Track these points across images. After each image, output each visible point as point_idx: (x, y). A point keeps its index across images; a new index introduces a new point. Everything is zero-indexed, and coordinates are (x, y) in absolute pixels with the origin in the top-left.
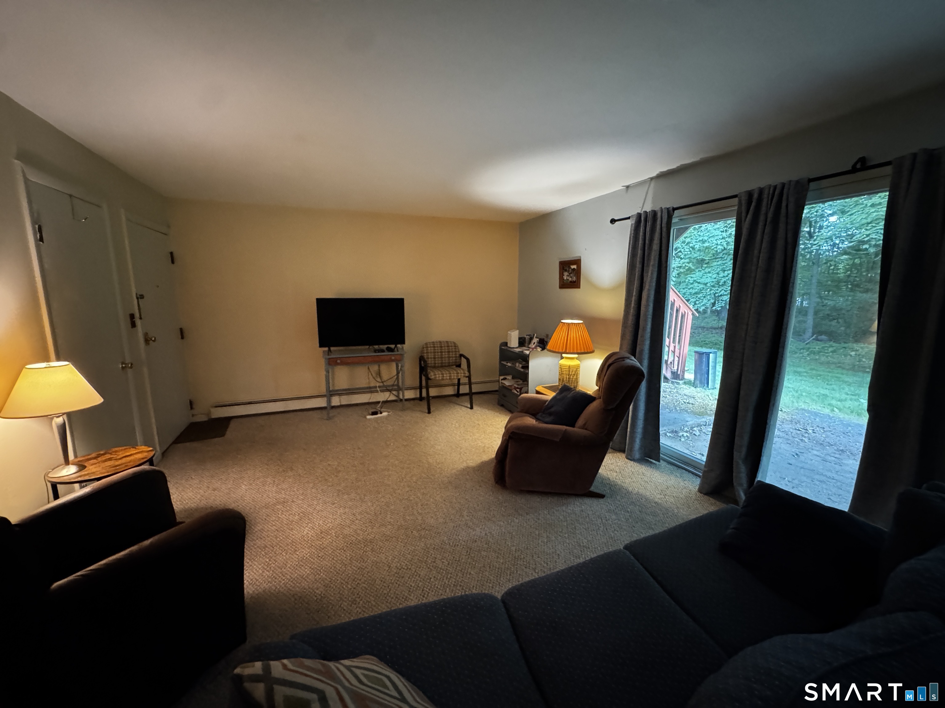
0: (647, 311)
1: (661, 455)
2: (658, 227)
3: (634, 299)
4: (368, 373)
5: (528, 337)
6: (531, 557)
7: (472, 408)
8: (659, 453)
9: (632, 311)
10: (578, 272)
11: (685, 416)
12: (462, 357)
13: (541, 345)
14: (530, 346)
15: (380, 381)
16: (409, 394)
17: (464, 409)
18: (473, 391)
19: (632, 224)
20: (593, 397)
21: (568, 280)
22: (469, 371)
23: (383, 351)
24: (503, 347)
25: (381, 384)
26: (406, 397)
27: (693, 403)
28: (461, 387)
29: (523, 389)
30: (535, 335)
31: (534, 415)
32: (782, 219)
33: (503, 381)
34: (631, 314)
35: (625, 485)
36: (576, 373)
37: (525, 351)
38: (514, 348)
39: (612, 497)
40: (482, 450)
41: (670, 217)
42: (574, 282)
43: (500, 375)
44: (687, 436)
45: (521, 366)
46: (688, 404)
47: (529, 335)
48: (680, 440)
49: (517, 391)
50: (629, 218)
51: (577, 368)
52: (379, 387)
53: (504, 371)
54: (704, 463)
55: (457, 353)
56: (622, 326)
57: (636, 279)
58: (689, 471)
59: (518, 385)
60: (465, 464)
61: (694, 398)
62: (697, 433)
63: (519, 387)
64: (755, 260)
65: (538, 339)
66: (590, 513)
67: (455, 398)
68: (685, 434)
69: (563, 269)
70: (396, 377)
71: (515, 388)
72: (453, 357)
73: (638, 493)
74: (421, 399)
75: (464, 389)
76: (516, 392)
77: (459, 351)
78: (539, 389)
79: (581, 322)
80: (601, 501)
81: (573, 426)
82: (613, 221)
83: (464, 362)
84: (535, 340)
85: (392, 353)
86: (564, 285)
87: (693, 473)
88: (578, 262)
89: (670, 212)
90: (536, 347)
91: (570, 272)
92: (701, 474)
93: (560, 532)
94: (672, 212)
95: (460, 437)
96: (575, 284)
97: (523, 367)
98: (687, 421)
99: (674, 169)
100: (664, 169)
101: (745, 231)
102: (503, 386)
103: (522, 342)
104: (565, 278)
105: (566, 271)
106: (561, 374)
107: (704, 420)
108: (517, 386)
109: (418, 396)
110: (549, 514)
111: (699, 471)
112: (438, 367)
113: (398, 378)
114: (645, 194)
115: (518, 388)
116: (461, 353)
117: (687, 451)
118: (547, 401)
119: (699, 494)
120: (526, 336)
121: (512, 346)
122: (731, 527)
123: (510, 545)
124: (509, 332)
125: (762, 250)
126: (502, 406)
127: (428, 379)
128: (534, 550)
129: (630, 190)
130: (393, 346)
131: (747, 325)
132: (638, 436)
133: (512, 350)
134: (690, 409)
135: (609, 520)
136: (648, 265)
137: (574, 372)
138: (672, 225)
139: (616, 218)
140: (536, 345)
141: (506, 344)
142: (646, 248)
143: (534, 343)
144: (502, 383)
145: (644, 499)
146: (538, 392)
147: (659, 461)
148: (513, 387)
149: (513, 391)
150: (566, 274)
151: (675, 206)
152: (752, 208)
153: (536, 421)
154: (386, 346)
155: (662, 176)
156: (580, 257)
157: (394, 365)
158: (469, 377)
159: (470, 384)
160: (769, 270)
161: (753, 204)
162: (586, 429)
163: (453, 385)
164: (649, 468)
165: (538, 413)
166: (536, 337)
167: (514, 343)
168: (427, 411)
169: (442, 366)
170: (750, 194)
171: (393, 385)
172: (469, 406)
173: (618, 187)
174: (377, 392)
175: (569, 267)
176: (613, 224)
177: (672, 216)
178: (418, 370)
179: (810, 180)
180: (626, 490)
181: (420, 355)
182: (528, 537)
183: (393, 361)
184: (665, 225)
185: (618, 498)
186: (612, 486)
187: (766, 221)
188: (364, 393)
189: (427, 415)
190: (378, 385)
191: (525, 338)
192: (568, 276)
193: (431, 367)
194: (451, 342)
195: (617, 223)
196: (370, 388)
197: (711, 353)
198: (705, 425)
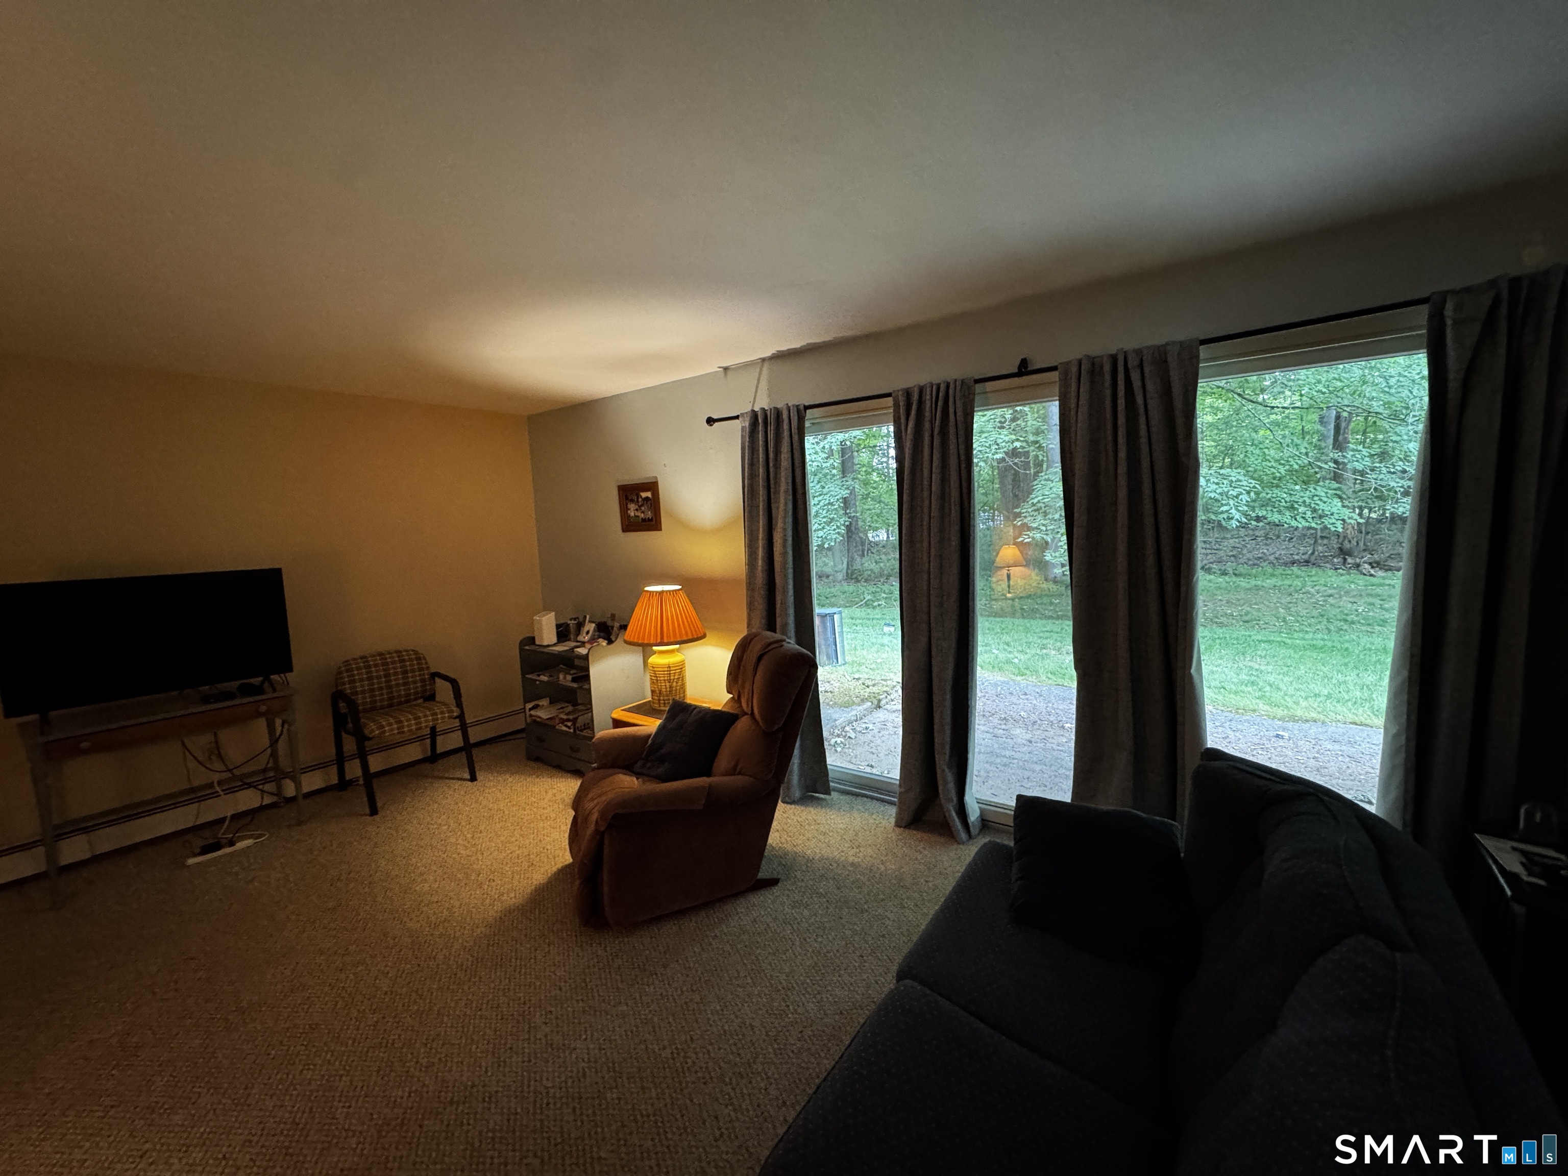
0: (785, 562)
1: (831, 784)
2: (786, 434)
3: (761, 543)
4: (184, 753)
5: (573, 622)
6: (706, 1056)
7: (473, 779)
8: (828, 781)
9: (760, 563)
10: (654, 503)
11: (829, 712)
12: (437, 679)
13: (602, 634)
14: (580, 638)
15: (224, 769)
16: (312, 782)
17: (457, 784)
18: (472, 740)
19: (743, 428)
20: (732, 714)
21: (638, 516)
22: (459, 705)
23: (230, 696)
24: (527, 648)
25: (227, 775)
26: (306, 789)
27: (831, 689)
28: (439, 739)
29: (579, 720)
30: (588, 617)
31: (629, 768)
32: (952, 430)
33: (532, 712)
34: (760, 568)
35: (798, 849)
36: (681, 678)
37: (578, 650)
38: (548, 646)
39: (788, 877)
40: (525, 865)
41: (801, 420)
42: (650, 520)
43: (526, 701)
44: (842, 743)
45: (569, 677)
46: (826, 694)
47: (575, 619)
48: (836, 751)
49: (566, 726)
50: (737, 417)
51: (681, 666)
52: (220, 783)
53: (532, 693)
54: (898, 782)
55: (426, 672)
56: (748, 590)
57: (761, 513)
58: (872, 798)
59: (567, 714)
60: (498, 907)
61: (829, 682)
62: (853, 735)
63: (571, 717)
64: (926, 482)
65: (594, 625)
66: (769, 920)
67: (428, 766)
68: (839, 740)
69: (627, 498)
70: (269, 751)
71: (563, 721)
72: (415, 682)
73: (821, 859)
74: (344, 784)
75: (451, 741)
76: (564, 728)
77: (428, 668)
78: (618, 714)
79: (679, 587)
80: (776, 890)
81: (709, 774)
82: (710, 421)
83: (443, 690)
84: (590, 627)
85: (260, 698)
86: (630, 526)
87: (878, 799)
88: (653, 486)
89: (802, 411)
90: (593, 640)
91: (640, 504)
92: (896, 800)
93: (736, 978)
94: (803, 412)
95: (466, 848)
96: (653, 524)
97: (574, 680)
98: (836, 720)
99: (796, 349)
100: (784, 347)
101: (908, 445)
102: (535, 721)
103: (563, 633)
104: (632, 514)
105: (632, 501)
106: (655, 681)
107: (854, 713)
108: (565, 717)
109: (335, 780)
110: (703, 949)
111: (893, 797)
112: (382, 708)
113: (274, 755)
114: (756, 382)
115: (568, 720)
116: (433, 670)
117: (851, 766)
118: (650, 735)
119: (898, 830)
120: (569, 622)
121: (545, 643)
122: (1013, 879)
123: (657, 1050)
124: (536, 618)
125: (934, 470)
126: (537, 759)
127: (361, 738)
128: (706, 1037)
129: (729, 372)
130: (257, 681)
131: (929, 573)
132: (796, 761)
133: (546, 650)
134: (831, 701)
135: (802, 921)
136: (777, 492)
137: (676, 675)
138: (806, 432)
139: (715, 417)
140: (593, 635)
141: (531, 640)
142: (771, 465)
143: (588, 633)
144: (531, 716)
145: (835, 865)
146: (617, 723)
147: (829, 794)
148: (557, 721)
149: (557, 727)
150: (632, 507)
151: (807, 404)
152: (913, 412)
153: (637, 779)
154: (238, 683)
155: (780, 357)
156: (656, 478)
157: (262, 722)
158: (461, 717)
159: (464, 728)
160: (943, 496)
161: (914, 407)
162: (740, 774)
163: (421, 739)
164: (819, 809)
165: (636, 762)
166: (590, 622)
167: (547, 635)
168: (367, 811)
169: (393, 705)
170: (908, 393)
171: (265, 770)
172: (467, 776)
173: (713, 367)
174: (215, 795)
175: (638, 496)
176: (711, 425)
177: (804, 417)
178: (330, 723)
179: (977, 381)
180: (804, 857)
181: (334, 690)
182: (684, 1014)
183: (258, 715)
184: (796, 431)
185: (799, 874)
186: (781, 857)
187: (932, 431)
188: (176, 806)
189: (369, 819)
190: (216, 777)
191: (568, 625)
192: (637, 510)
193: (365, 711)
194: (407, 651)
195: (716, 424)
196: (193, 790)
197: (835, 613)
198: (856, 721)
